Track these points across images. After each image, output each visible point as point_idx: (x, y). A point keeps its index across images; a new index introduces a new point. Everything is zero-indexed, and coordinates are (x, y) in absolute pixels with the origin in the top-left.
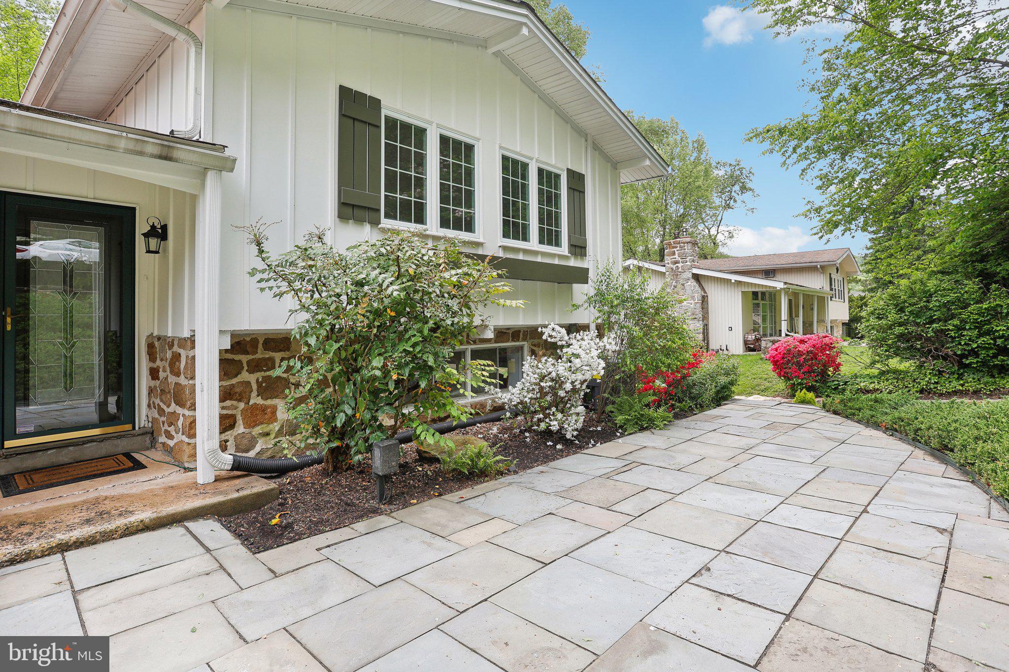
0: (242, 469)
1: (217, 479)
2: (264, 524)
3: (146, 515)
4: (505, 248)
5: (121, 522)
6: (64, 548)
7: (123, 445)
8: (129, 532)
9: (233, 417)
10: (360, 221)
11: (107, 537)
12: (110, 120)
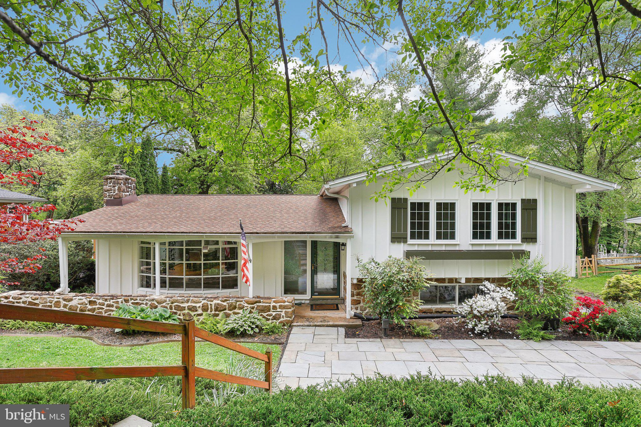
0: (357, 316)
1: (351, 318)
2: (355, 333)
3: (331, 323)
4: (472, 245)
5: (326, 323)
6: (316, 326)
7: (336, 302)
8: (328, 326)
9: (360, 301)
10: (399, 242)
11: (323, 326)
12: (341, 194)
